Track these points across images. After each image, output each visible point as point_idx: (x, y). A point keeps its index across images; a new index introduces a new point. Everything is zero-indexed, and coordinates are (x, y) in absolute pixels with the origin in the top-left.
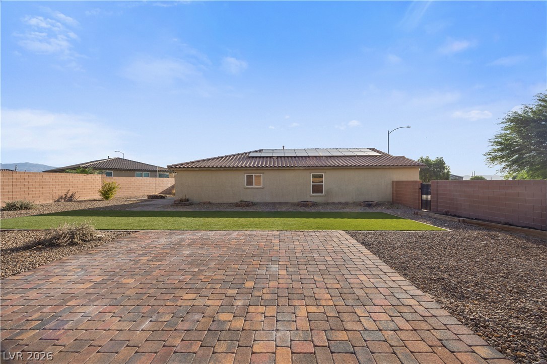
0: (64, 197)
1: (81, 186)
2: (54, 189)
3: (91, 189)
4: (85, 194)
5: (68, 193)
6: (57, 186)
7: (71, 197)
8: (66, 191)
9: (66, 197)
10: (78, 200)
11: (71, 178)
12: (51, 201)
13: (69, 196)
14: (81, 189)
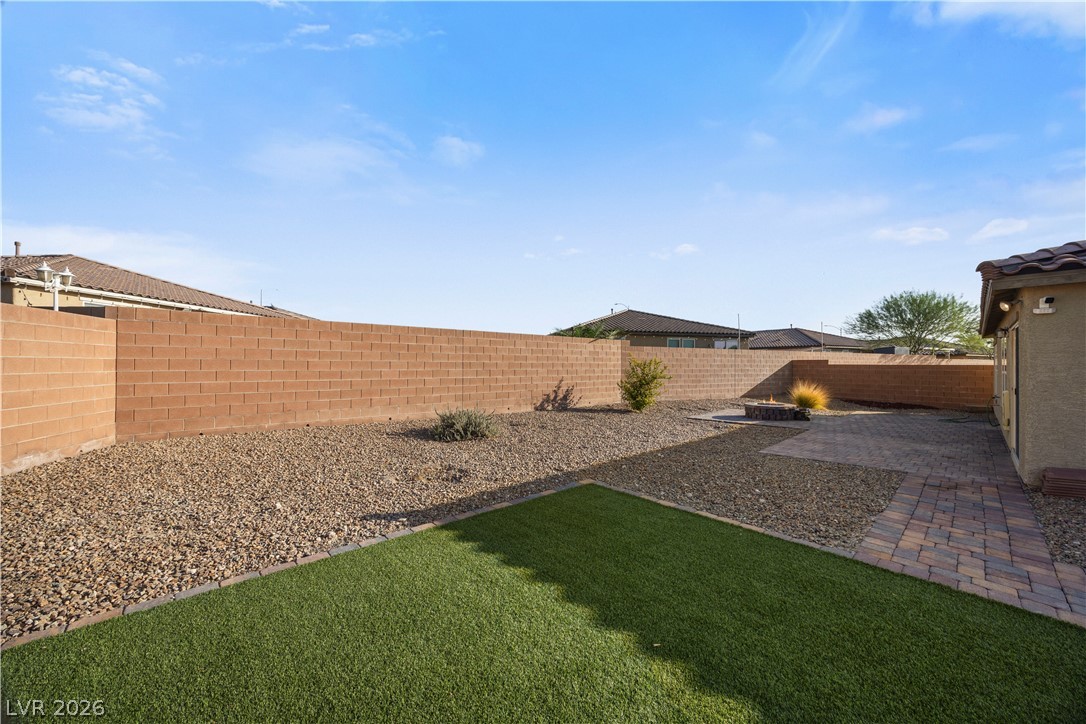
0: (552, 397)
1: (584, 369)
2: (534, 376)
3: (602, 378)
4: (590, 390)
5: (559, 388)
6: (540, 370)
7: (565, 398)
8: (556, 383)
9: (556, 397)
10: (578, 406)
11: (565, 349)
12: (530, 409)
13: (561, 396)
14: (582, 378)
